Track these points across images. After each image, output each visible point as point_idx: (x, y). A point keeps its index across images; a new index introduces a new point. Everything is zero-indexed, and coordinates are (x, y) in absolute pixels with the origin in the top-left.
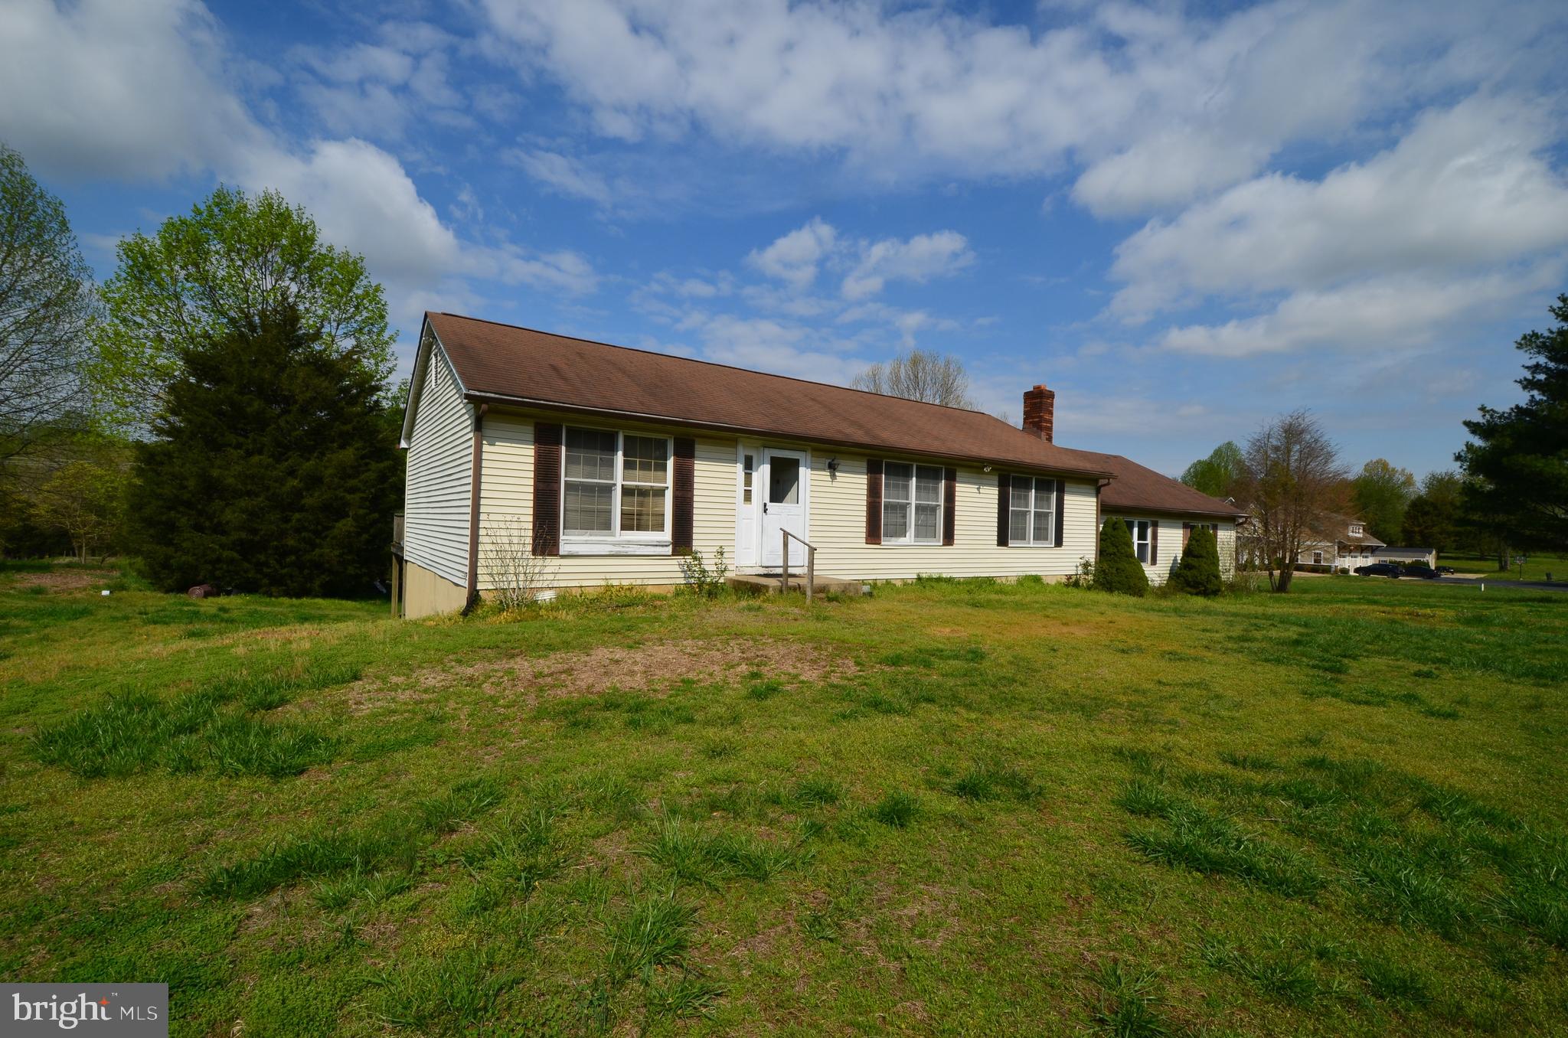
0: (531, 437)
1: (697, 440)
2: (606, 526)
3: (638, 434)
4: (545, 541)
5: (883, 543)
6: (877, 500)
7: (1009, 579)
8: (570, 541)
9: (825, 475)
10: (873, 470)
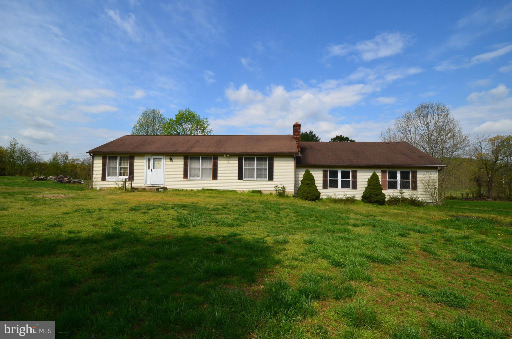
0: (102, 159)
1: (135, 156)
2: (116, 175)
3: (122, 156)
4: (104, 179)
5: (189, 179)
6: (187, 167)
7: (244, 191)
8: (108, 178)
9: (169, 161)
10: (186, 159)
